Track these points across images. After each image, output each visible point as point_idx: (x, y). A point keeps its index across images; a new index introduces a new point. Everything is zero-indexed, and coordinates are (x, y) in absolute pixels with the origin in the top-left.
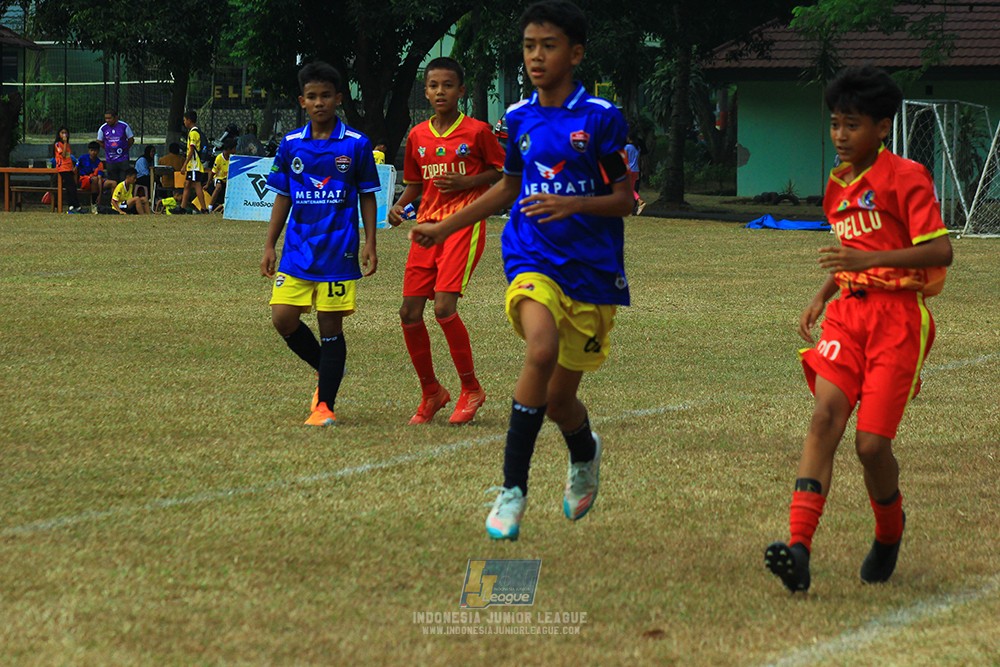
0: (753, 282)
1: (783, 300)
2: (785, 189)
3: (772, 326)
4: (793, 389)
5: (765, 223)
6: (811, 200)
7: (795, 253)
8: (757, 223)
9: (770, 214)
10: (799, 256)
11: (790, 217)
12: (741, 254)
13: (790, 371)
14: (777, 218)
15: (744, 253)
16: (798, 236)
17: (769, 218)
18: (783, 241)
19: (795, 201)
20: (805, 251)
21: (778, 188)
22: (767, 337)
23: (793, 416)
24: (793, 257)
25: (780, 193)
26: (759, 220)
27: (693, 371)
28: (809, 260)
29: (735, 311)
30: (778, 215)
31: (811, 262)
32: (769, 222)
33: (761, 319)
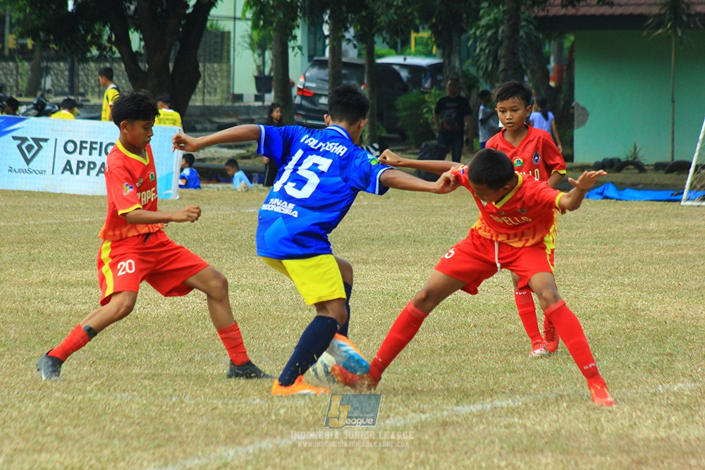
0: (592, 260)
1: (627, 280)
2: (629, 154)
3: (614, 312)
4: (638, 383)
5: (606, 193)
6: (659, 167)
7: (640, 227)
8: (597, 194)
9: (613, 183)
10: (645, 231)
11: (634, 186)
12: (578, 228)
13: (635, 363)
14: (620, 187)
15: (582, 227)
16: (644, 209)
17: (611, 187)
18: (627, 214)
19: (641, 168)
20: (652, 225)
21: (622, 154)
22: (609, 323)
23: (639, 413)
24: (638, 231)
25: (623, 158)
26: (599, 190)
27: (524, 363)
28: (657, 235)
29: (572, 293)
30: (621, 184)
31: (660, 238)
32: (611, 191)
33: (602, 303)
